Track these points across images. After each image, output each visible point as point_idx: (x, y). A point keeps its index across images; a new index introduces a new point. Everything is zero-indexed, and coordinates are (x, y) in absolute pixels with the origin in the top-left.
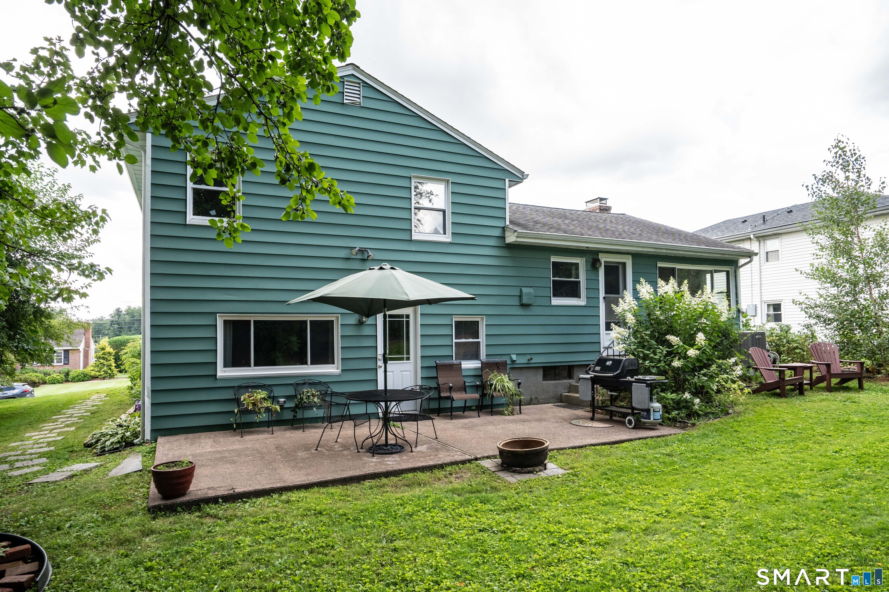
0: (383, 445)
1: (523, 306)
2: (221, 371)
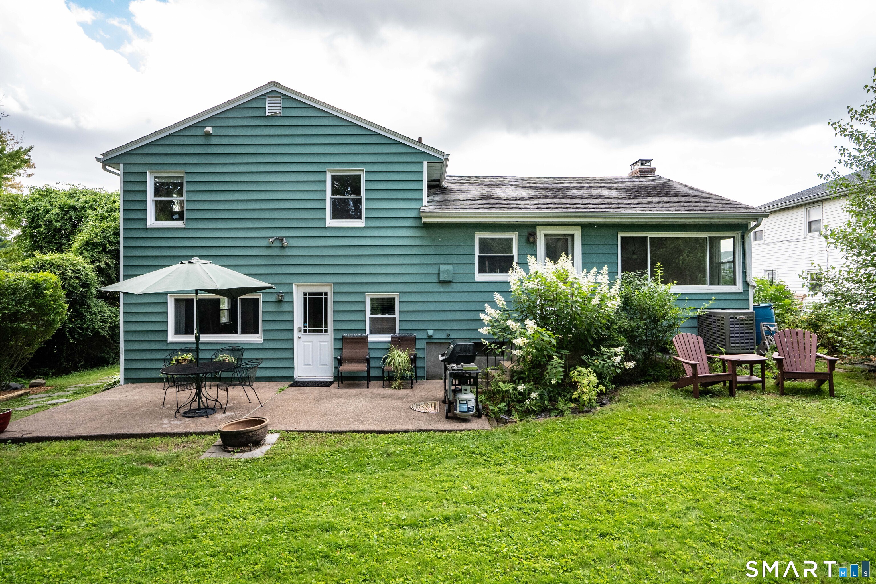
0: (196, 409)
1: (442, 283)
2: (172, 337)
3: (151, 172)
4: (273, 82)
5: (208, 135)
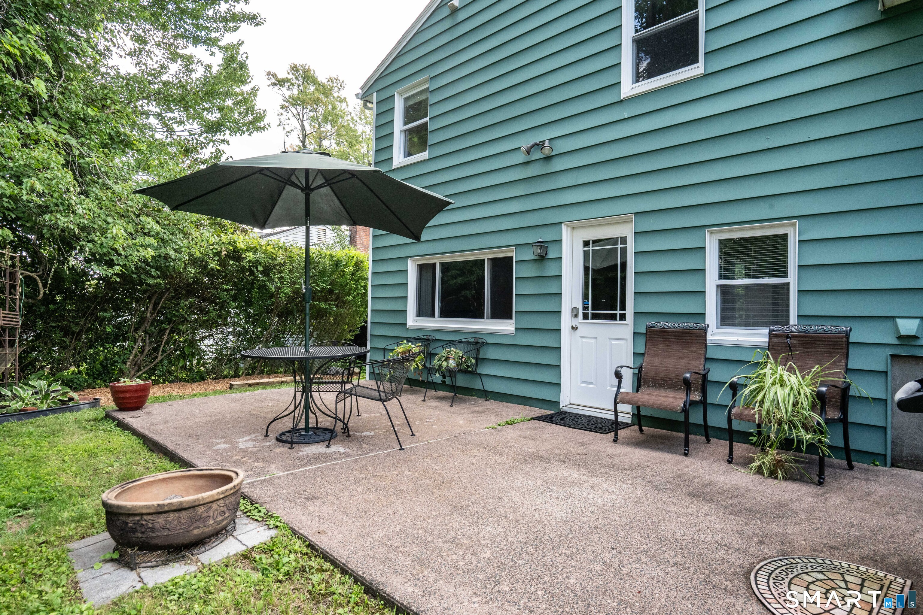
2: (413, 320)
3: (400, 94)
5: (454, 12)
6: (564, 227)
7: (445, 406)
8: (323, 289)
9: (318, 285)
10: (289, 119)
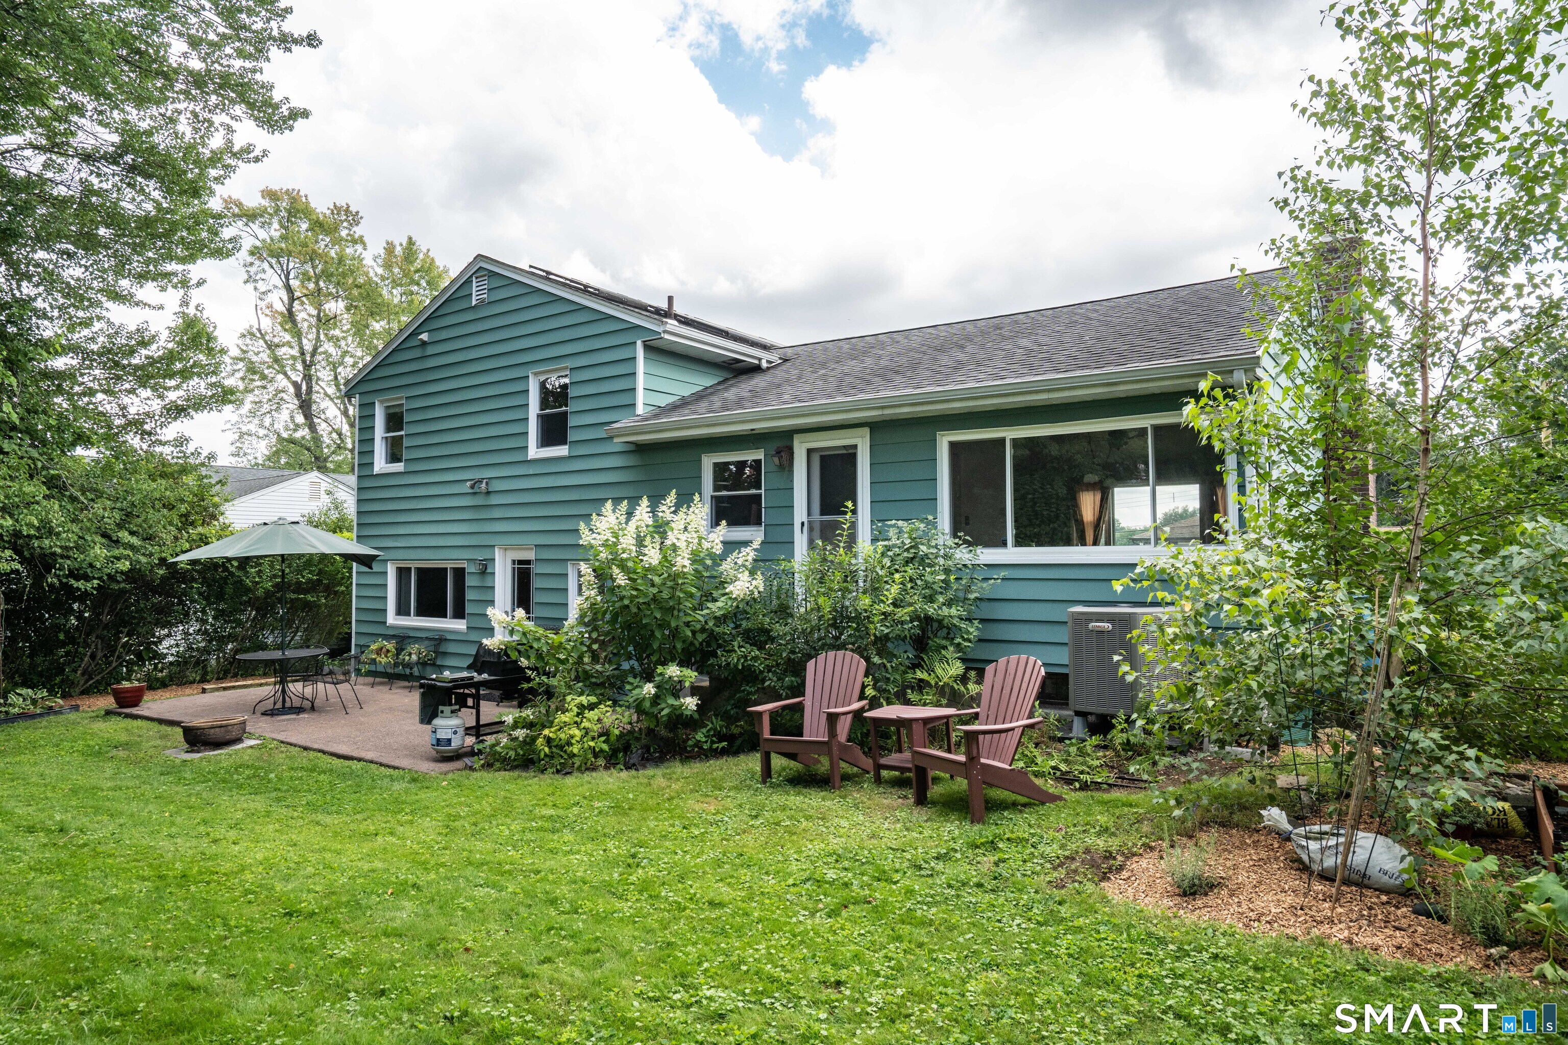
2: (392, 619)
3: (381, 402)
4: (479, 255)
5: (424, 343)
6: (497, 550)
7: (385, 688)
8: (310, 580)
9: (303, 577)
10: (264, 271)
